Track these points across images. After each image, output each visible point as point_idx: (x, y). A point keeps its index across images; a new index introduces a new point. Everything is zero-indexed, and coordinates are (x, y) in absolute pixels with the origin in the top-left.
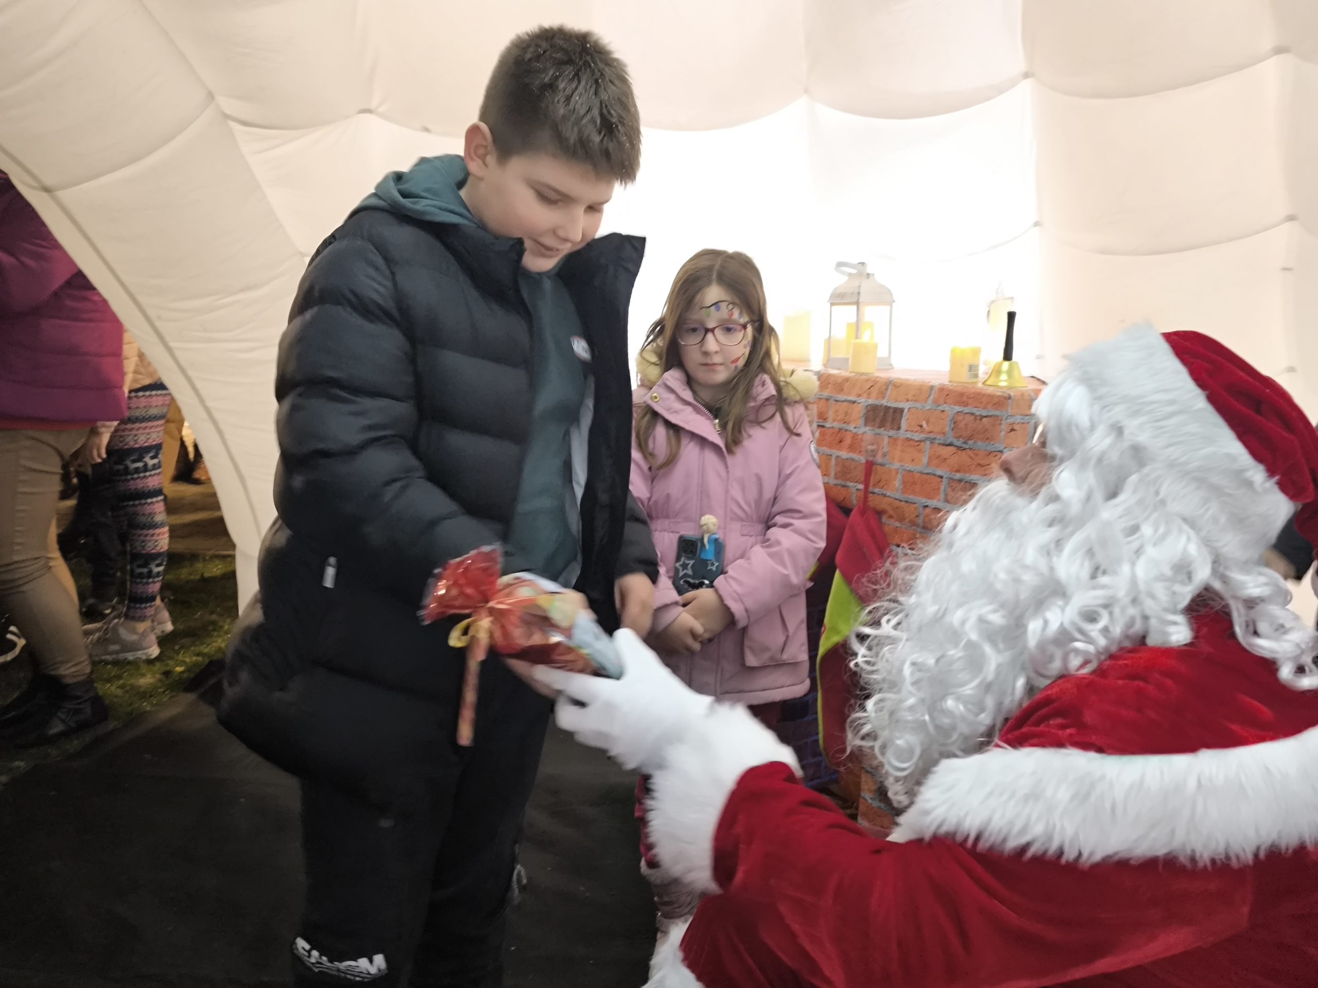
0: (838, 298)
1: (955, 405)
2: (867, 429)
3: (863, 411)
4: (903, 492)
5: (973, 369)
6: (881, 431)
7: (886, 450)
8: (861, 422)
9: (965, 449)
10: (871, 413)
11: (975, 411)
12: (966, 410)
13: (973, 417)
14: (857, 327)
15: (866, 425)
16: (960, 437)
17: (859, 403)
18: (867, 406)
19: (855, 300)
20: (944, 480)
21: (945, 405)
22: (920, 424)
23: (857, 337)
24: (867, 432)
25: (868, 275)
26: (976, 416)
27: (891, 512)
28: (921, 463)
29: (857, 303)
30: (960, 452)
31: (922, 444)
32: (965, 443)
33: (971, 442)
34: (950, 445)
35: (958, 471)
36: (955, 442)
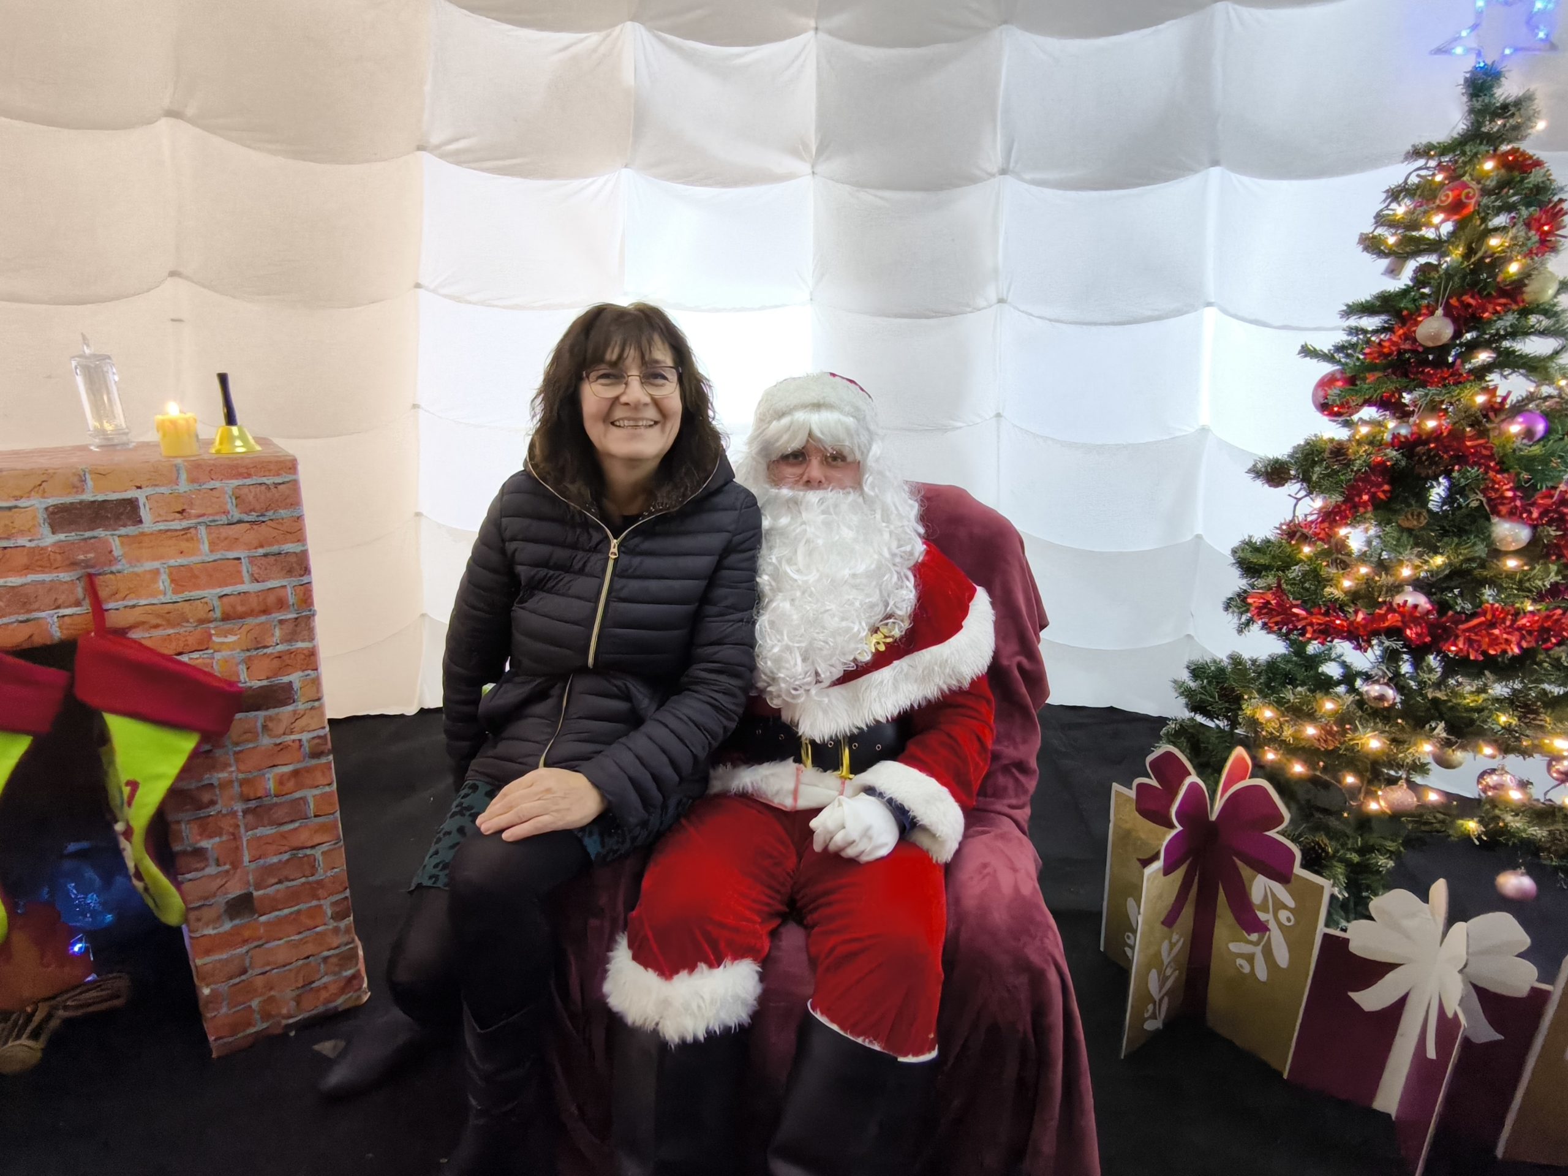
3: (43, 516)
4: (175, 592)
7: (115, 554)
8: (43, 530)
9: (263, 522)
10: (61, 515)
11: (264, 480)
12: (248, 481)
13: (263, 487)
15: (55, 531)
16: (253, 510)
17: (27, 507)
18: (48, 508)
20: (243, 560)
21: (212, 482)
22: (178, 510)
24: (63, 540)
26: (268, 485)
28: (203, 552)
30: (255, 527)
31: (192, 532)
32: (263, 515)
33: (270, 513)
34: (240, 522)
35: (262, 546)
36: (246, 518)
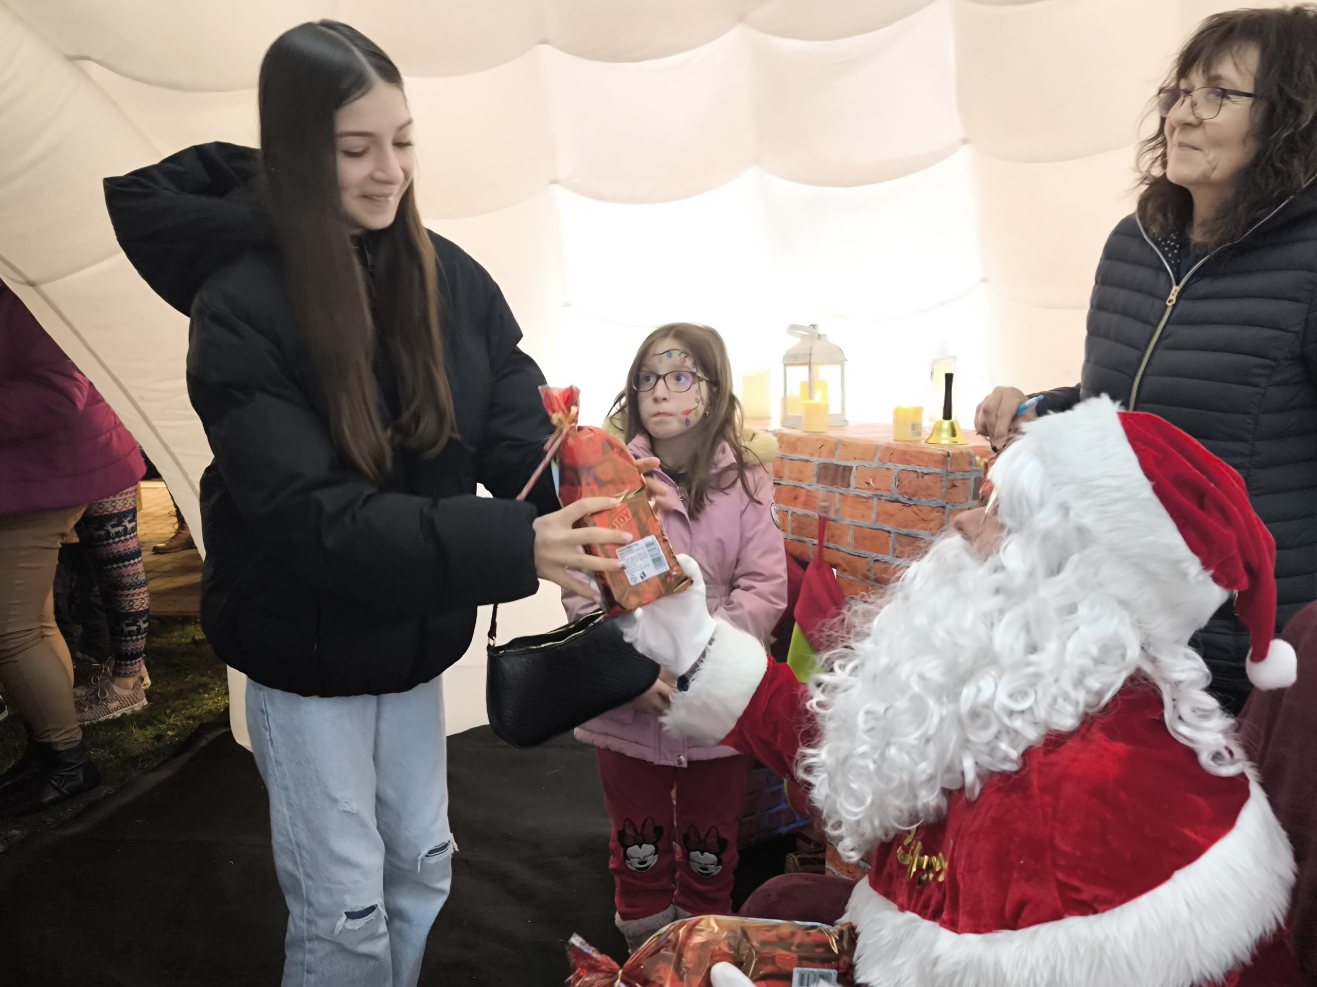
0: (791, 359)
1: (899, 463)
2: (819, 486)
3: (816, 470)
4: (855, 547)
5: (916, 427)
6: (833, 489)
7: (837, 507)
8: (815, 479)
9: (911, 505)
10: (823, 471)
11: (917, 468)
12: (910, 468)
13: (915, 475)
14: (810, 387)
15: (818, 482)
16: (906, 493)
17: (812, 462)
18: (818, 465)
19: (807, 360)
20: (892, 535)
21: (890, 463)
22: (868, 482)
23: (811, 396)
24: (819, 489)
25: (819, 336)
26: (918, 473)
27: (845, 566)
28: (870, 520)
29: (809, 364)
30: (906, 508)
31: (870, 501)
32: (910, 499)
33: (915, 499)
34: (897, 501)
35: (905, 527)
36: (902, 500)
